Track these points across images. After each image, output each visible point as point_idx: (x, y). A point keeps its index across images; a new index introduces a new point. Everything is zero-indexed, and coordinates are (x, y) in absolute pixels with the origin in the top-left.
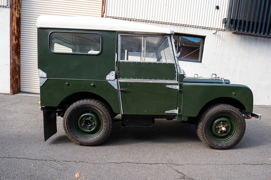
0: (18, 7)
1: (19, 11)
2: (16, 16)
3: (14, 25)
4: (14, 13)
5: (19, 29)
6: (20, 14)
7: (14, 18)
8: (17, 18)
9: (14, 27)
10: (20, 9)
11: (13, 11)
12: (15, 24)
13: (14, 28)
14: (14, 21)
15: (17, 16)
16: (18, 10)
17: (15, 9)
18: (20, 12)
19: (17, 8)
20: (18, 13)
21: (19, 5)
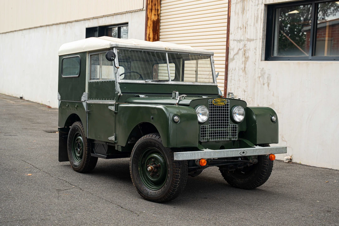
0: (155, 5)
1: (158, 10)
2: (152, 19)
3: (150, 32)
4: (149, 16)
5: (156, 36)
6: (158, 15)
7: (150, 23)
8: (154, 22)
9: (149, 35)
10: (159, 8)
11: (148, 14)
12: (150, 30)
13: (148, 37)
14: (149, 27)
15: (154, 18)
16: (156, 10)
17: (151, 10)
18: (159, 12)
19: (153, 8)
20: (155, 15)
21: (157, 3)
